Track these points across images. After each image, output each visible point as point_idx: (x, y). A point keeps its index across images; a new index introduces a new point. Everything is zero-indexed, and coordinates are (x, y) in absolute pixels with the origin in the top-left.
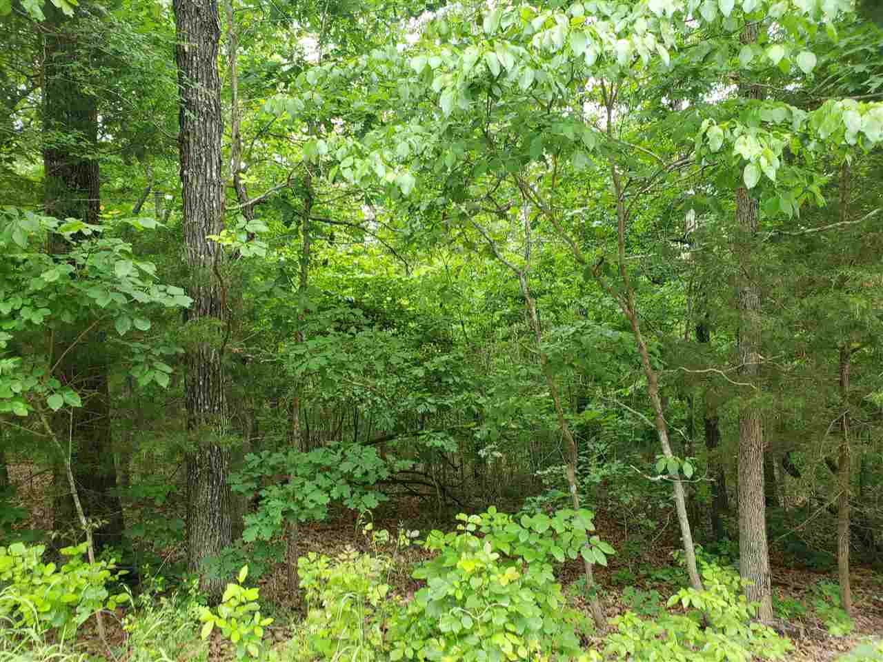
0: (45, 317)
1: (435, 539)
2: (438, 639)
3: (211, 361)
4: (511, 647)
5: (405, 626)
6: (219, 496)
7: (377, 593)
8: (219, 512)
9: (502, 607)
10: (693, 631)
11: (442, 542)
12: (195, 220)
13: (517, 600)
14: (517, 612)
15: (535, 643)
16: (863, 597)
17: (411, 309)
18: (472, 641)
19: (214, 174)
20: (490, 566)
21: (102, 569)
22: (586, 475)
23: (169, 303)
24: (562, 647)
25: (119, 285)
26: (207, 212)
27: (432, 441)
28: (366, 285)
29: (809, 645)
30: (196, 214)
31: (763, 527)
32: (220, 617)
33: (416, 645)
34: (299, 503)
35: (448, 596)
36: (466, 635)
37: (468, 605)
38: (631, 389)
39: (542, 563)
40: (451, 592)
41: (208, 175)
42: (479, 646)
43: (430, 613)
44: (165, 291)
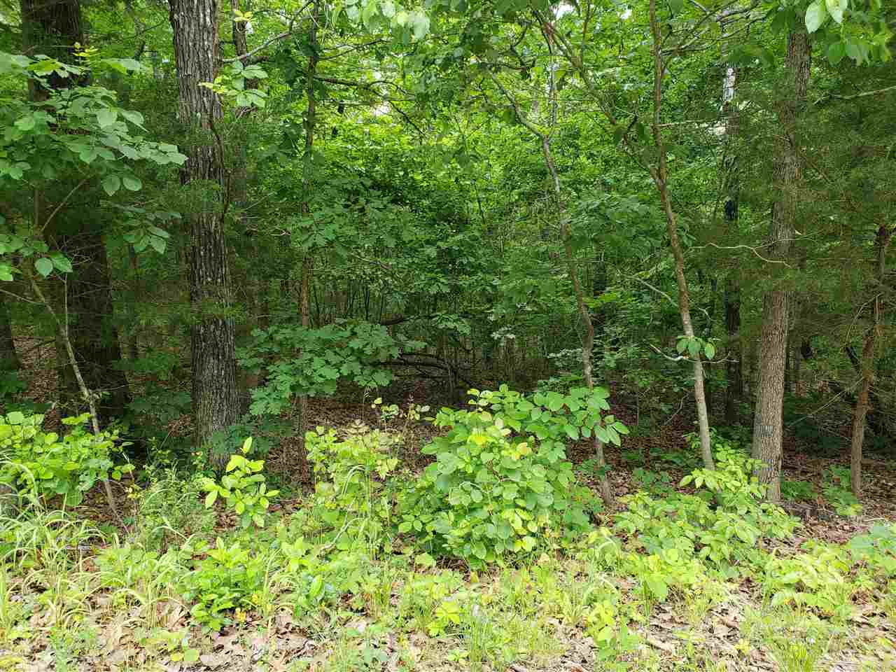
0: (25, 172)
1: (445, 417)
2: (447, 513)
3: (212, 231)
4: (521, 523)
5: (413, 499)
6: (226, 371)
7: (386, 466)
8: (226, 387)
9: (513, 482)
10: (704, 510)
11: (452, 418)
12: (189, 73)
13: (528, 476)
14: (528, 487)
15: (545, 518)
16: (871, 481)
17: (425, 184)
18: (482, 514)
19: (208, 19)
20: (502, 441)
21: (105, 439)
22: (600, 359)
23: (161, 161)
24: (571, 523)
25: (104, 139)
26: (202, 63)
27: (444, 323)
28: (377, 158)
29: (815, 525)
30: (190, 65)
31: (780, 411)
32: (224, 487)
33: (424, 518)
34: (307, 377)
35: (458, 471)
36: (474, 509)
37: (478, 480)
38: (652, 271)
39: (555, 441)
40: (461, 466)
41: (202, 20)
42: (488, 520)
43: (440, 487)
44: (157, 148)
